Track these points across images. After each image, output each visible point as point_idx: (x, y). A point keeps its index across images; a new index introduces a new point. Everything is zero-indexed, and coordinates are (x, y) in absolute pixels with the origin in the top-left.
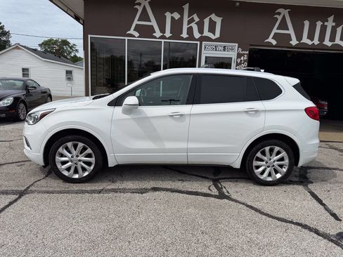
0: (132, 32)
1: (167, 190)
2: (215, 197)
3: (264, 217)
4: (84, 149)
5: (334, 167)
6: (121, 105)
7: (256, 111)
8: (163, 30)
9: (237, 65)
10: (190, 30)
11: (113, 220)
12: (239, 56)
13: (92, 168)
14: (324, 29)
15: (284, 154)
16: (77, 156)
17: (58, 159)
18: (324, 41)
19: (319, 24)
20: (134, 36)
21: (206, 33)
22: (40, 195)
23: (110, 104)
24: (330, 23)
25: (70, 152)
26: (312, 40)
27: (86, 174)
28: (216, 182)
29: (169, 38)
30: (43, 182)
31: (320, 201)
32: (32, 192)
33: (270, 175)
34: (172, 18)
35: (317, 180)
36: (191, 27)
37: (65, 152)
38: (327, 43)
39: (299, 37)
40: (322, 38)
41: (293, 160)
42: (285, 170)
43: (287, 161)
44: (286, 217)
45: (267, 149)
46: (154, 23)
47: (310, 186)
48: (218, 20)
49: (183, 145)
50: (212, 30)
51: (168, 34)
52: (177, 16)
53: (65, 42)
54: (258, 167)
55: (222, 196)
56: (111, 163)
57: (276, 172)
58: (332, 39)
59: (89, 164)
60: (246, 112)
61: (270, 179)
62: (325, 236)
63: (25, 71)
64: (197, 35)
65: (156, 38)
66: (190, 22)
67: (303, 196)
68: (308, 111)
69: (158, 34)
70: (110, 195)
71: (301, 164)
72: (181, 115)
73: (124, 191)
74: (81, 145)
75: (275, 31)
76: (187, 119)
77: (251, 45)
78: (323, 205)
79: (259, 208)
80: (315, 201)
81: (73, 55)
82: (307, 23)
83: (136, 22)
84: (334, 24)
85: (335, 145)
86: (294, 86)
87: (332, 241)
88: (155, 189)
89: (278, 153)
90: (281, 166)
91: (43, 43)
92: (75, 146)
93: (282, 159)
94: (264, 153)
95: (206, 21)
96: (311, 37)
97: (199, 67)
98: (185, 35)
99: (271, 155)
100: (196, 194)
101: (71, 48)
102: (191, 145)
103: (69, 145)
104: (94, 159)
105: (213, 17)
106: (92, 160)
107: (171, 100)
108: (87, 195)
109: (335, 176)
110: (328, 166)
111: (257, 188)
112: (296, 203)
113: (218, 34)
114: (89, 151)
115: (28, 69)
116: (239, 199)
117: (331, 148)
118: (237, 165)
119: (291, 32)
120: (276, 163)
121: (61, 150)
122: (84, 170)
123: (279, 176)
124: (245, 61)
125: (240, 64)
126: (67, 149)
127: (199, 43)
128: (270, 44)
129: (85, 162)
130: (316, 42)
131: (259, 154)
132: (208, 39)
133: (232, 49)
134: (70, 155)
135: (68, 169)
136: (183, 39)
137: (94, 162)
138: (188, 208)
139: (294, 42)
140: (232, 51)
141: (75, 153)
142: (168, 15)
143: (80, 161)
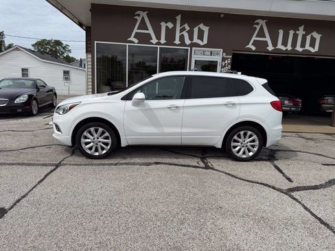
0: (132, 38)
1: (166, 164)
2: (203, 168)
3: (238, 180)
4: (103, 133)
5: (298, 150)
6: (131, 99)
7: (233, 104)
8: (158, 37)
9: (222, 67)
10: (182, 38)
11: (129, 180)
12: (224, 59)
13: (109, 147)
14: (295, 36)
15: (255, 137)
16: (98, 138)
17: (83, 140)
18: (296, 47)
19: (292, 33)
20: (134, 43)
21: (196, 40)
22: (71, 167)
23: (122, 99)
24: (301, 32)
25: (92, 135)
26: (286, 46)
27: (104, 152)
28: (203, 159)
29: (164, 44)
30: (71, 159)
31: (281, 171)
32: (65, 165)
33: (244, 153)
34: (167, 27)
35: (281, 158)
36: (183, 35)
37: (89, 135)
38: (299, 48)
39: (275, 44)
40: (294, 45)
41: (262, 142)
42: (256, 149)
43: (257, 143)
44: (254, 180)
45: (242, 133)
46: (151, 31)
47: (276, 162)
48: (206, 29)
49: (178, 130)
50: (201, 37)
51: (163, 41)
52: (170, 25)
53: (58, 43)
54: (235, 147)
55: (207, 167)
56: (123, 144)
57: (249, 151)
58: (303, 45)
59: (107, 144)
60: (226, 105)
61: (244, 156)
62: (279, 190)
63: (25, 72)
64: (188, 42)
65: (153, 44)
66: (182, 30)
67: (268, 168)
68: (273, 104)
69: (154, 40)
70: (124, 166)
71: (268, 144)
72: (177, 107)
73: (134, 164)
74: (101, 130)
75: (254, 38)
76: (181, 111)
77: (234, 50)
78: (283, 173)
79: (235, 174)
80: (277, 171)
81: (65, 55)
82: (281, 32)
83: (136, 30)
84: (304, 33)
85: (304, 135)
86: (263, 85)
87: (283, 192)
88: (157, 163)
89: (251, 136)
90: (253, 146)
91: (36, 44)
92: (96, 131)
93: (253, 141)
94: (239, 136)
95: (196, 30)
96: (285, 43)
97: (190, 70)
98: (177, 41)
99: (245, 138)
100: (189, 166)
101: (64, 48)
102: (184, 130)
103: (92, 129)
104: (110, 140)
105: (202, 26)
106: (109, 141)
107: (164, 97)
108: (107, 166)
109: (297, 156)
110: (294, 149)
111: (235, 163)
112: (262, 172)
113: (205, 41)
114: (107, 134)
115: (27, 70)
116: (220, 169)
117: (300, 137)
118: (219, 145)
119: (268, 39)
120: (249, 144)
121: (85, 133)
122: (103, 149)
123: (251, 154)
124: (228, 64)
125: (225, 66)
126: (90, 132)
127: (189, 48)
128: (250, 50)
129: (103, 143)
130: (289, 48)
131: (235, 137)
132: (197, 45)
133: (218, 54)
134: (92, 138)
135: (90, 149)
136: (175, 45)
137: (110, 143)
138: (182, 174)
139: (270, 48)
140: (217, 56)
141: (96, 136)
142: (163, 25)
143: (100, 142)
